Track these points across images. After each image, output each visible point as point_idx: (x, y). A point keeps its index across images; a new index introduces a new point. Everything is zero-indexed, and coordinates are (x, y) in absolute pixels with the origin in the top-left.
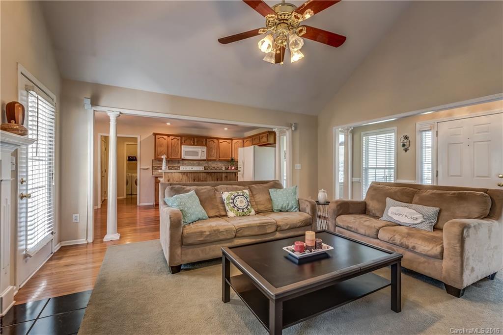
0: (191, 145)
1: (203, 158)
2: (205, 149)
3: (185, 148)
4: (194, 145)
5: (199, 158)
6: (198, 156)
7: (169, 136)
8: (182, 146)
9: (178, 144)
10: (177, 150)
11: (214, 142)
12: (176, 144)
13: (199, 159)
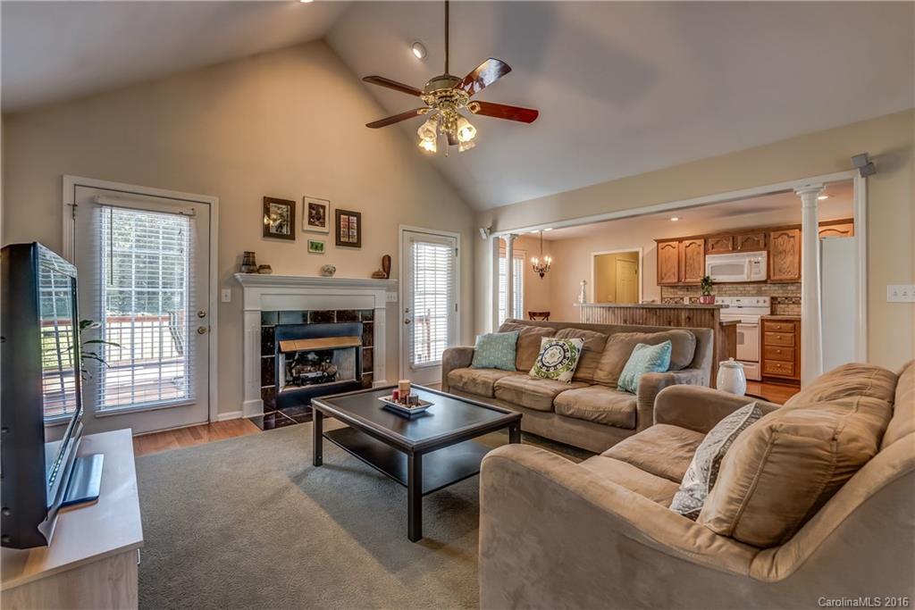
0: (729, 252)
1: (755, 278)
2: (761, 257)
3: (713, 260)
4: (734, 249)
5: (744, 278)
6: (743, 273)
7: (680, 240)
8: (707, 256)
9: (698, 253)
10: (697, 266)
11: (789, 237)
12: (695, 253)
13: (746, 280)
